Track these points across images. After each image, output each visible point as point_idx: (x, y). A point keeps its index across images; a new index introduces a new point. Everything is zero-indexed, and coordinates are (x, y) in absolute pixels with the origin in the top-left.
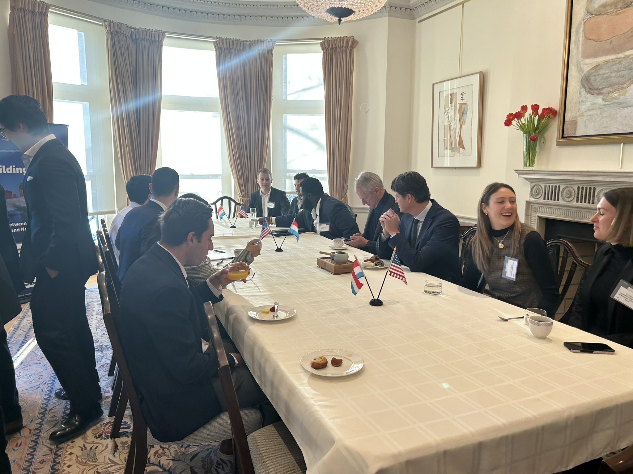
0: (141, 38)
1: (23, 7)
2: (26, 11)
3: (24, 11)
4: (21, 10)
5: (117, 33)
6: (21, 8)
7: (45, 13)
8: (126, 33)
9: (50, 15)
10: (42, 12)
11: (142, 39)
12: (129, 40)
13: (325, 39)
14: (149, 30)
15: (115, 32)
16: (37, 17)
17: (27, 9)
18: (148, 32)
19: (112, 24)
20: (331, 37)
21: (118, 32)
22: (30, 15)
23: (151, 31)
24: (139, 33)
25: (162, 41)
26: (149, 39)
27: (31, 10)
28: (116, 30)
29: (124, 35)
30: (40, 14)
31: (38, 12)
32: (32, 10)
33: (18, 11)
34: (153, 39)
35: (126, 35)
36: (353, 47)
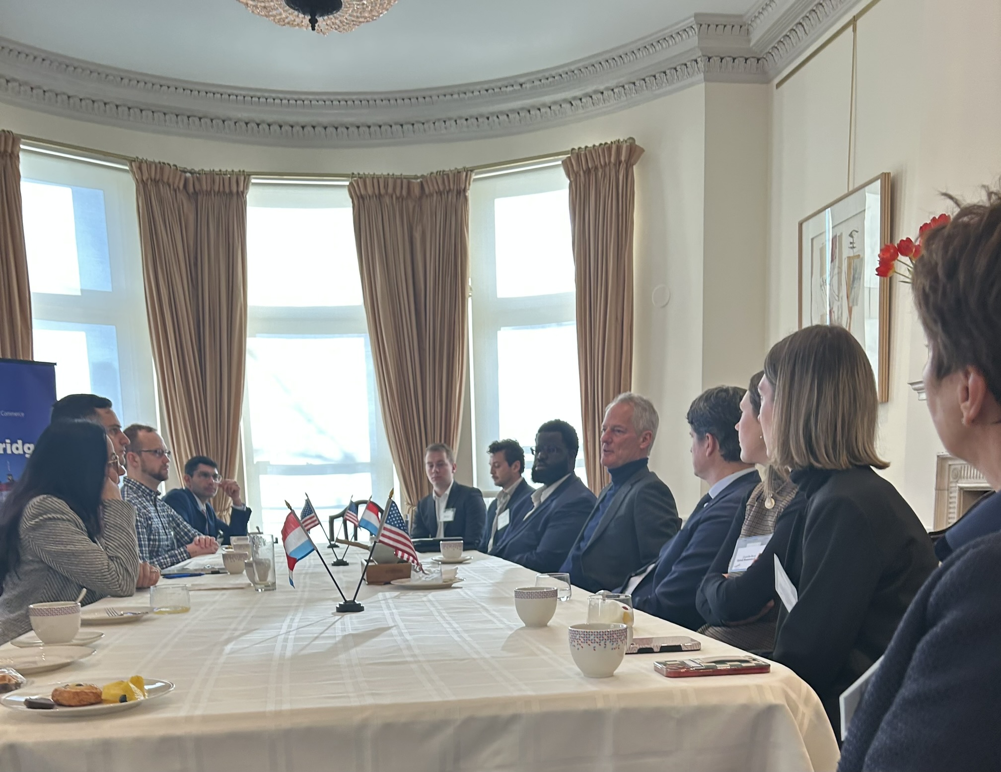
0: (204, 188)
5: (156, 182)
8: (174, 183)
11: (207, 191)
12: (182, 197)
13: (572, 153)
14: (219, 173)
15: (151, 180)
18: (217, 178)
19: (144, 167)
20: (586, 147)
21: (158, 181)
23: (224, 174)
24: (199, 179)
25: (245, 192)
26: (219, 191)
28: (153, 177)
29: (170, 187)
34: (227, 190)
35: (176, 186)
36: (632, 161)
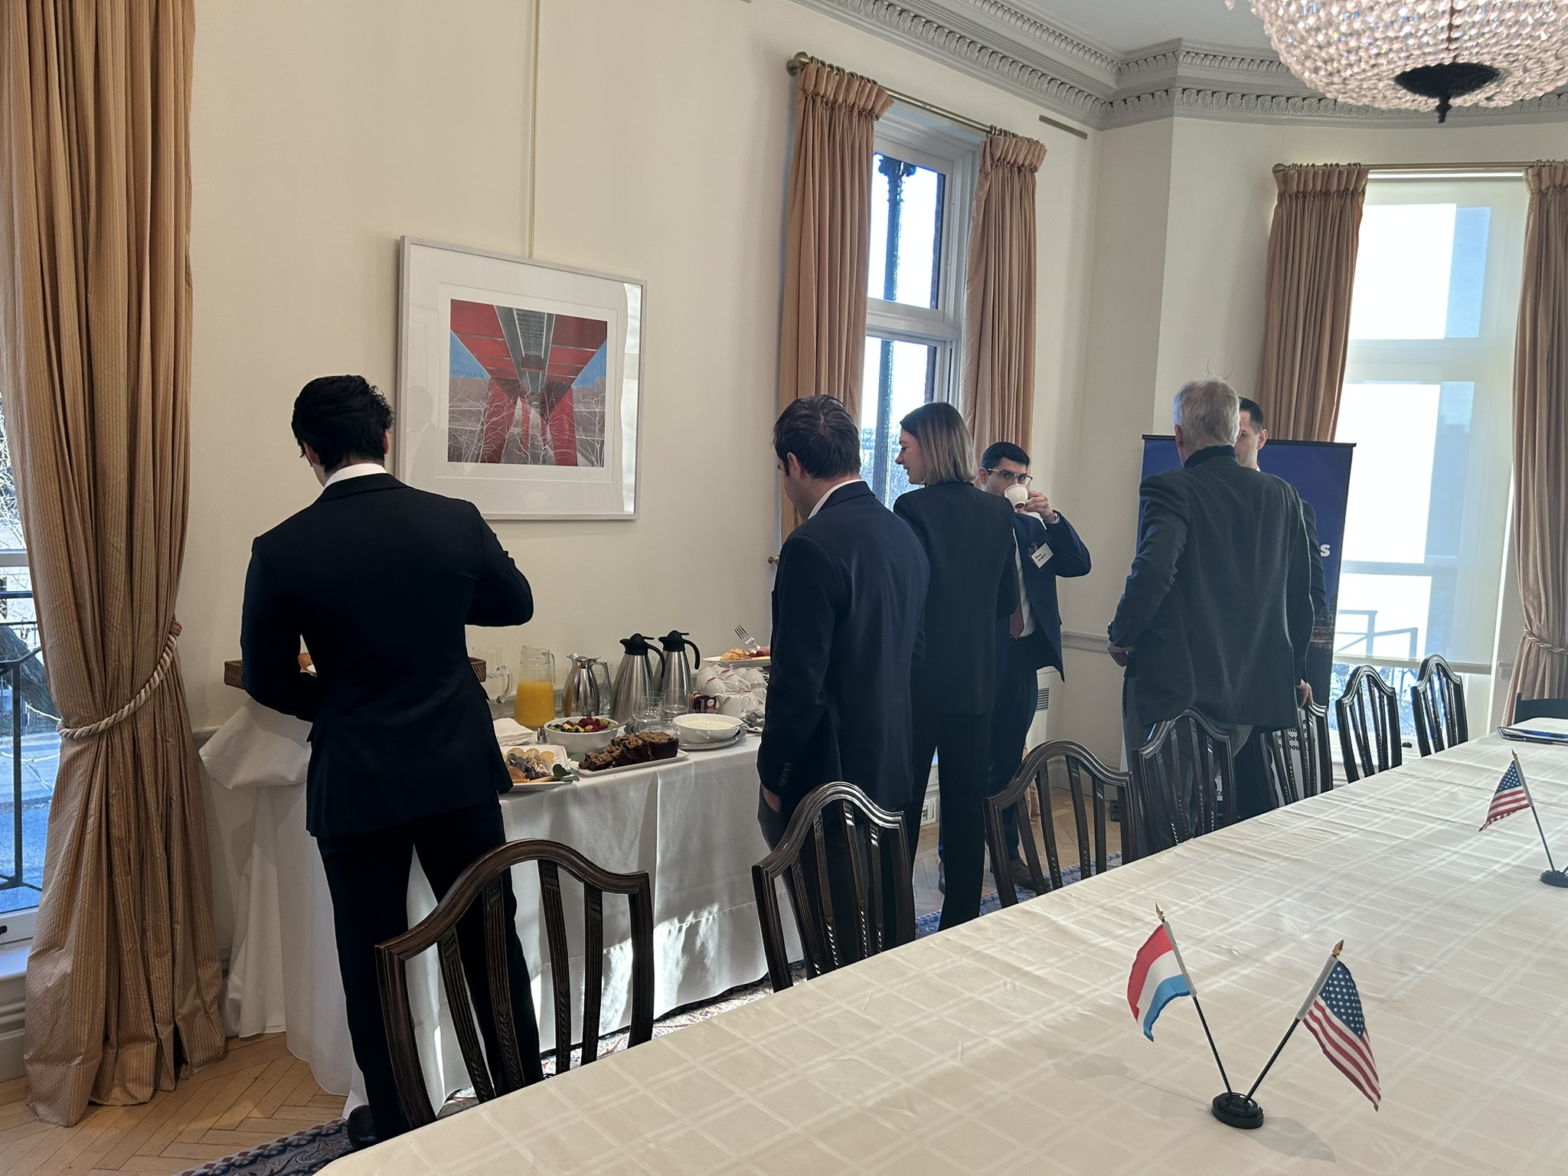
1: (1301, 189)
2: (1308, 196)
3: (1304, 197)
4: (1297, 197)
6: (1298, 192)
7: (1355, 189)
9: (1370, 190)
10: (1347, 189)
16: (1334, 204)
17: (1309, 191)
19: (1546, 171)
22: (1317, 203)
27: (1321, 191)
30: (1342, 194)
31: (1338, 190)
32: (1324, 190)
33: (1291, 201)
